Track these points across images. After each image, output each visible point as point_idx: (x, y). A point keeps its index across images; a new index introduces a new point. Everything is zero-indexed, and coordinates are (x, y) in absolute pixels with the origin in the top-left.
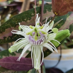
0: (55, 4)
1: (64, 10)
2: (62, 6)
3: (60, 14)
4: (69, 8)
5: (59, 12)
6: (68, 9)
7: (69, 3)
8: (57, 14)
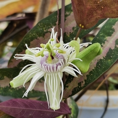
0: (76, 10)
1: (91, 18)
2: (86, 12)
3: (87, 25)
4: (97, 13)
5: (85, 22)
6: (95, 14)
7: (94, 6)
8: (83, 27)
